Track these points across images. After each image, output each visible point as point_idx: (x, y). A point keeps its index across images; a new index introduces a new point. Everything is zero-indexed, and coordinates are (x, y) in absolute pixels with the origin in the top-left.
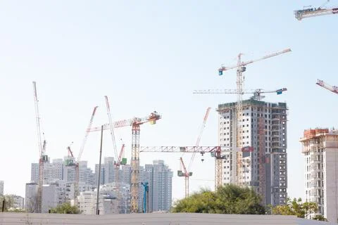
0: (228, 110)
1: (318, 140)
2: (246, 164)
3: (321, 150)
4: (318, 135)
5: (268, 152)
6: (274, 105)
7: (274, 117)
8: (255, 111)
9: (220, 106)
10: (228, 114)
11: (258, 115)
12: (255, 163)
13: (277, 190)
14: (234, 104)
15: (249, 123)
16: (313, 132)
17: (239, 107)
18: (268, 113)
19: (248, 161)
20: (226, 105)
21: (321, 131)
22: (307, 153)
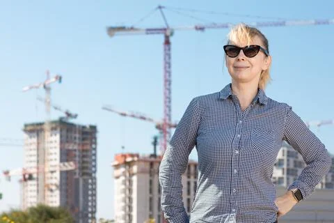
0: (35, 130)
1: (128, 164)
2: (54, 188)
3: (131, 175)
4: (129, 159)
5: (77, 176)
6: (84, 127)
7: (84, 139)
8: (64, 132)
9: (26, 126)
10: (35, 134)
11: (67, 137)
12: (63, 187)
13: (87, 215)
14: (41, 124)
15: (57, 145)
16: (125, 156)
17: (47, 127)
18: (77, 136)
19: (56, 185)
20: (33, 125)
21: (132, 156)
22: (118, 177)
